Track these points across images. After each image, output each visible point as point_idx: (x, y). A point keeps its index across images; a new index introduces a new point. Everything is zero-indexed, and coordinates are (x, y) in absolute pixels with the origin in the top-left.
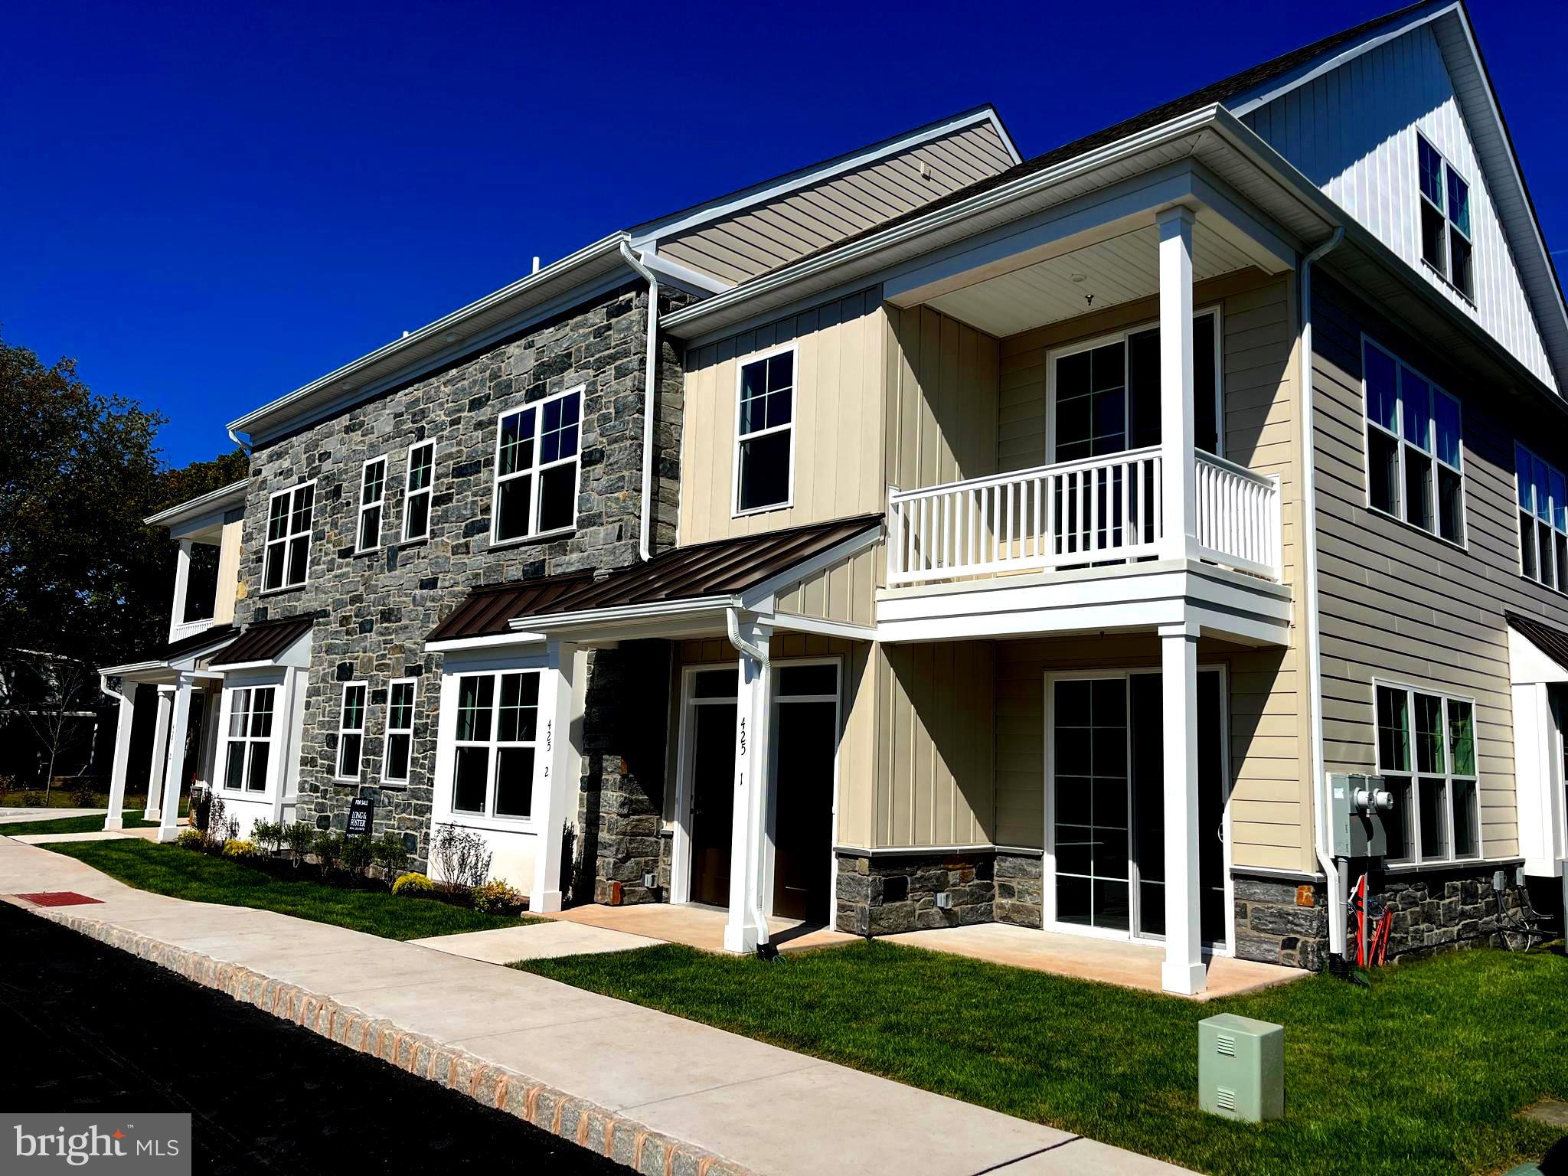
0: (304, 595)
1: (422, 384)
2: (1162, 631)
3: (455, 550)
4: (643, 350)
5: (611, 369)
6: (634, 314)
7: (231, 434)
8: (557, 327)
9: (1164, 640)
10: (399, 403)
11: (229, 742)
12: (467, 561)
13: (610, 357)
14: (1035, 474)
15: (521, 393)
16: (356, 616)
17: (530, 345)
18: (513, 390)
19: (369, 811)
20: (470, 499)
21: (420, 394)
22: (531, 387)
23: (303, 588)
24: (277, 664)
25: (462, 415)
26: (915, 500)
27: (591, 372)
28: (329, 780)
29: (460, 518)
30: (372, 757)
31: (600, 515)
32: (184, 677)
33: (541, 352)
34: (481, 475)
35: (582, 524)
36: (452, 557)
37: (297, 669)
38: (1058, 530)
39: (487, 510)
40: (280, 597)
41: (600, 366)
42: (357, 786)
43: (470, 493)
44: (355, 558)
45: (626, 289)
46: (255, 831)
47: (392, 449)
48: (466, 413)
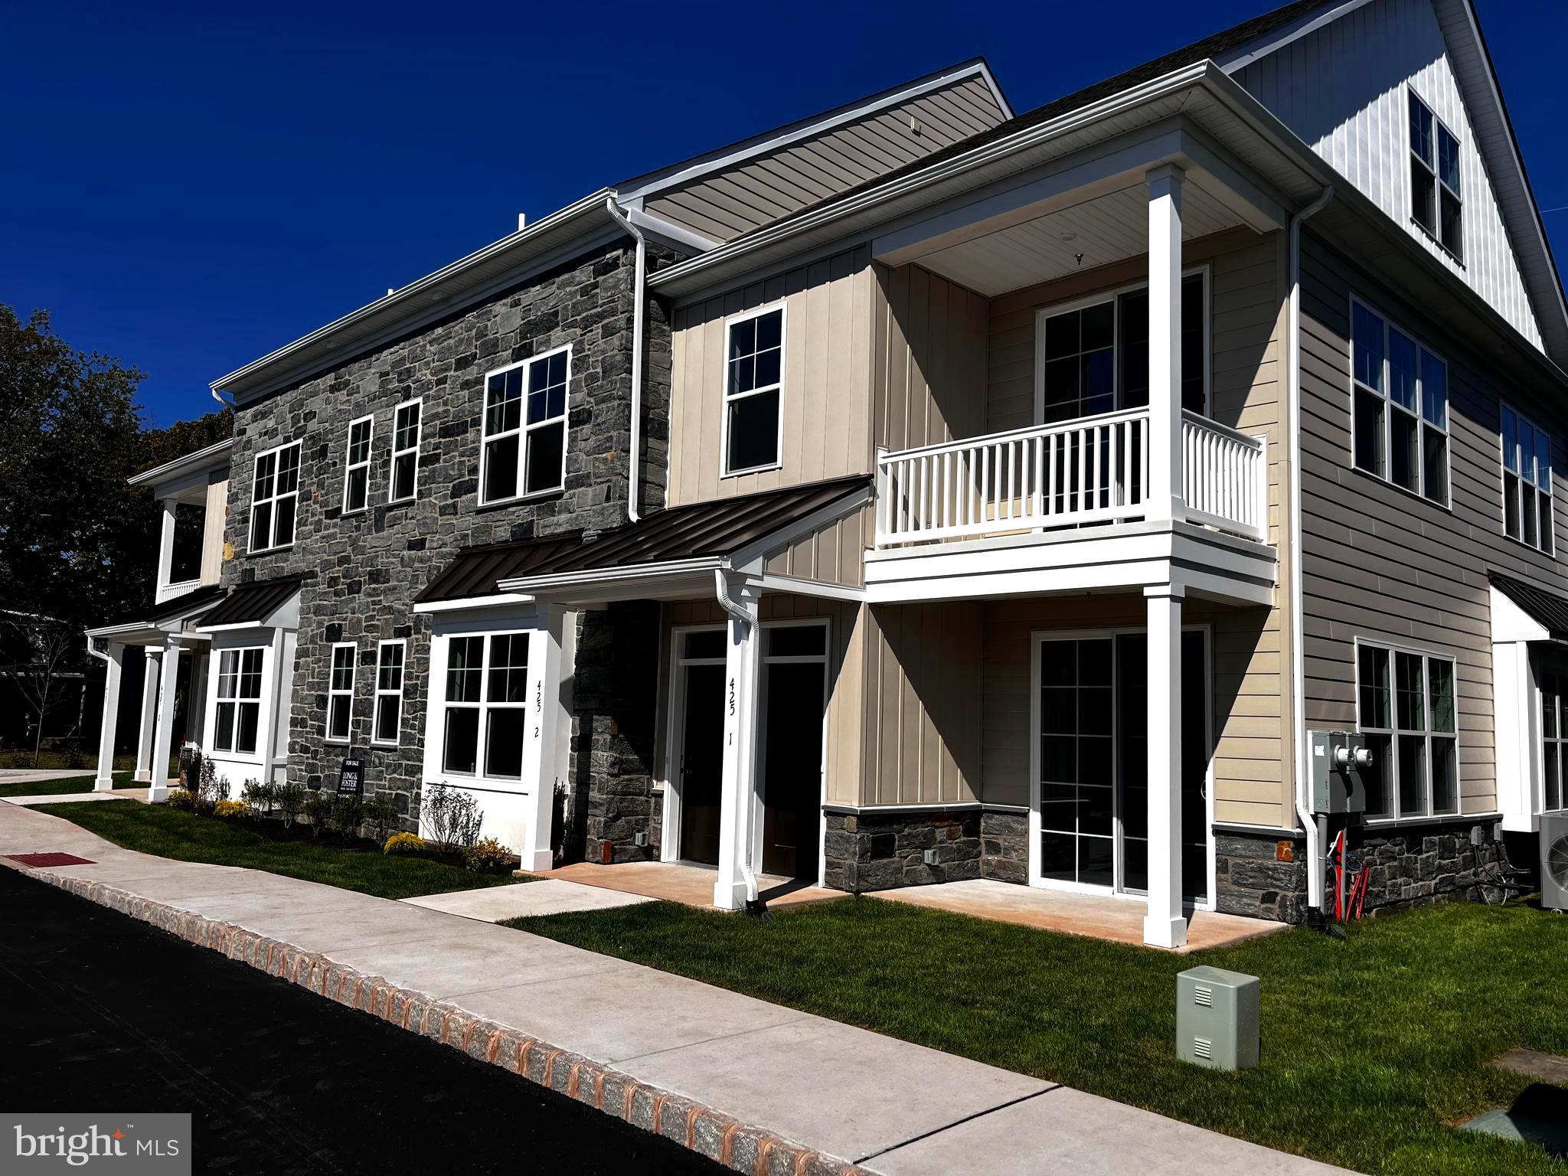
0: (291, 557)
1: (407, 343)
2: (1147, 592)
3: (443, 511)
4: (630, 308)
5: (598, 328)
6: (621, 272)
7: (214, 393)
8: (543, 285)
9: (1150, 601)
10: (385, 362)
11: (218, 704)
12: (454, 521)
13: (598, 315)
14: (1023, 435)
15: (507, 352)
16: (344, 577)
17: (516, 303)
18: (500, 349)
19: (359, 771)
20: (457, 459)
21: (405, 352)
22: (517, 346)
23: (290, 549)
24: (266, 625)
25: (449, 374)
26: (903, 462)
27: (578, 331)
28: (320, 741)
29: (448, 478)
30: (362, 718)
31: (588, 476)
32: (172, 638)
33: (527, 310)
34: (468, 435)
35: (570, 485)
36: (440, 518)
37: (285, 630)
38: (1046, 491)
39: (474, 470)
40: (267, 558)
41: (587, 325)
42: (347, 747)
43: (457, 454)
44: (343, 519)
45: (613, 246)
46: (246, 791)
47: (378, 409)
48: (452, 373)
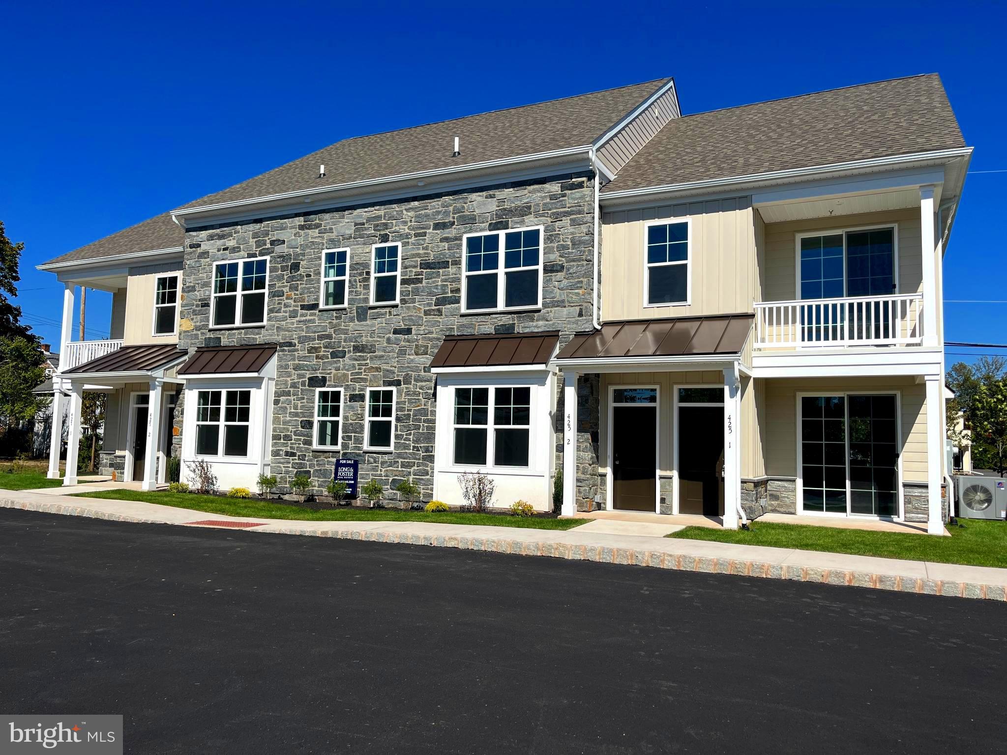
0: (263, 331)
1: (383, 207)
2: (926, 378)
3: (426, 313)
4: (592, 211)
5: (567, 219)
6: (586, 191)
7: (174, 218)
8: (516, 189)
9: (927, 382)
10: (360, 216)
12: (441, 320)
13: (566, 212)
15: (484, 224)
16: (326, 347)
17: (492, 197)
18: (477, 221)
19: (355, 466)
20: (440, 283)
21: (382, 213)
22: (494, 222)
23: (263, 327)
24: (260, 376)
25: (428, 231)
27: (549, 220)
28: (308, 449)
29: (430, 294)
30: (353, 434)
31: (563, 301)
32: (158, 381)
33: (502, 201)
34: (450, 269)
35: (545, 305)
36: (424, 317)
37: (270, 379)
39: (458, 290)
40: (237, 331)
41: (557, 217)
42: (338, 452)
43: (440, 280)
44: (320, 311)
45: (579, 175)
47: (355, 245)
48: (431, 230)
